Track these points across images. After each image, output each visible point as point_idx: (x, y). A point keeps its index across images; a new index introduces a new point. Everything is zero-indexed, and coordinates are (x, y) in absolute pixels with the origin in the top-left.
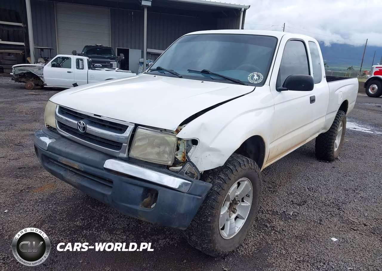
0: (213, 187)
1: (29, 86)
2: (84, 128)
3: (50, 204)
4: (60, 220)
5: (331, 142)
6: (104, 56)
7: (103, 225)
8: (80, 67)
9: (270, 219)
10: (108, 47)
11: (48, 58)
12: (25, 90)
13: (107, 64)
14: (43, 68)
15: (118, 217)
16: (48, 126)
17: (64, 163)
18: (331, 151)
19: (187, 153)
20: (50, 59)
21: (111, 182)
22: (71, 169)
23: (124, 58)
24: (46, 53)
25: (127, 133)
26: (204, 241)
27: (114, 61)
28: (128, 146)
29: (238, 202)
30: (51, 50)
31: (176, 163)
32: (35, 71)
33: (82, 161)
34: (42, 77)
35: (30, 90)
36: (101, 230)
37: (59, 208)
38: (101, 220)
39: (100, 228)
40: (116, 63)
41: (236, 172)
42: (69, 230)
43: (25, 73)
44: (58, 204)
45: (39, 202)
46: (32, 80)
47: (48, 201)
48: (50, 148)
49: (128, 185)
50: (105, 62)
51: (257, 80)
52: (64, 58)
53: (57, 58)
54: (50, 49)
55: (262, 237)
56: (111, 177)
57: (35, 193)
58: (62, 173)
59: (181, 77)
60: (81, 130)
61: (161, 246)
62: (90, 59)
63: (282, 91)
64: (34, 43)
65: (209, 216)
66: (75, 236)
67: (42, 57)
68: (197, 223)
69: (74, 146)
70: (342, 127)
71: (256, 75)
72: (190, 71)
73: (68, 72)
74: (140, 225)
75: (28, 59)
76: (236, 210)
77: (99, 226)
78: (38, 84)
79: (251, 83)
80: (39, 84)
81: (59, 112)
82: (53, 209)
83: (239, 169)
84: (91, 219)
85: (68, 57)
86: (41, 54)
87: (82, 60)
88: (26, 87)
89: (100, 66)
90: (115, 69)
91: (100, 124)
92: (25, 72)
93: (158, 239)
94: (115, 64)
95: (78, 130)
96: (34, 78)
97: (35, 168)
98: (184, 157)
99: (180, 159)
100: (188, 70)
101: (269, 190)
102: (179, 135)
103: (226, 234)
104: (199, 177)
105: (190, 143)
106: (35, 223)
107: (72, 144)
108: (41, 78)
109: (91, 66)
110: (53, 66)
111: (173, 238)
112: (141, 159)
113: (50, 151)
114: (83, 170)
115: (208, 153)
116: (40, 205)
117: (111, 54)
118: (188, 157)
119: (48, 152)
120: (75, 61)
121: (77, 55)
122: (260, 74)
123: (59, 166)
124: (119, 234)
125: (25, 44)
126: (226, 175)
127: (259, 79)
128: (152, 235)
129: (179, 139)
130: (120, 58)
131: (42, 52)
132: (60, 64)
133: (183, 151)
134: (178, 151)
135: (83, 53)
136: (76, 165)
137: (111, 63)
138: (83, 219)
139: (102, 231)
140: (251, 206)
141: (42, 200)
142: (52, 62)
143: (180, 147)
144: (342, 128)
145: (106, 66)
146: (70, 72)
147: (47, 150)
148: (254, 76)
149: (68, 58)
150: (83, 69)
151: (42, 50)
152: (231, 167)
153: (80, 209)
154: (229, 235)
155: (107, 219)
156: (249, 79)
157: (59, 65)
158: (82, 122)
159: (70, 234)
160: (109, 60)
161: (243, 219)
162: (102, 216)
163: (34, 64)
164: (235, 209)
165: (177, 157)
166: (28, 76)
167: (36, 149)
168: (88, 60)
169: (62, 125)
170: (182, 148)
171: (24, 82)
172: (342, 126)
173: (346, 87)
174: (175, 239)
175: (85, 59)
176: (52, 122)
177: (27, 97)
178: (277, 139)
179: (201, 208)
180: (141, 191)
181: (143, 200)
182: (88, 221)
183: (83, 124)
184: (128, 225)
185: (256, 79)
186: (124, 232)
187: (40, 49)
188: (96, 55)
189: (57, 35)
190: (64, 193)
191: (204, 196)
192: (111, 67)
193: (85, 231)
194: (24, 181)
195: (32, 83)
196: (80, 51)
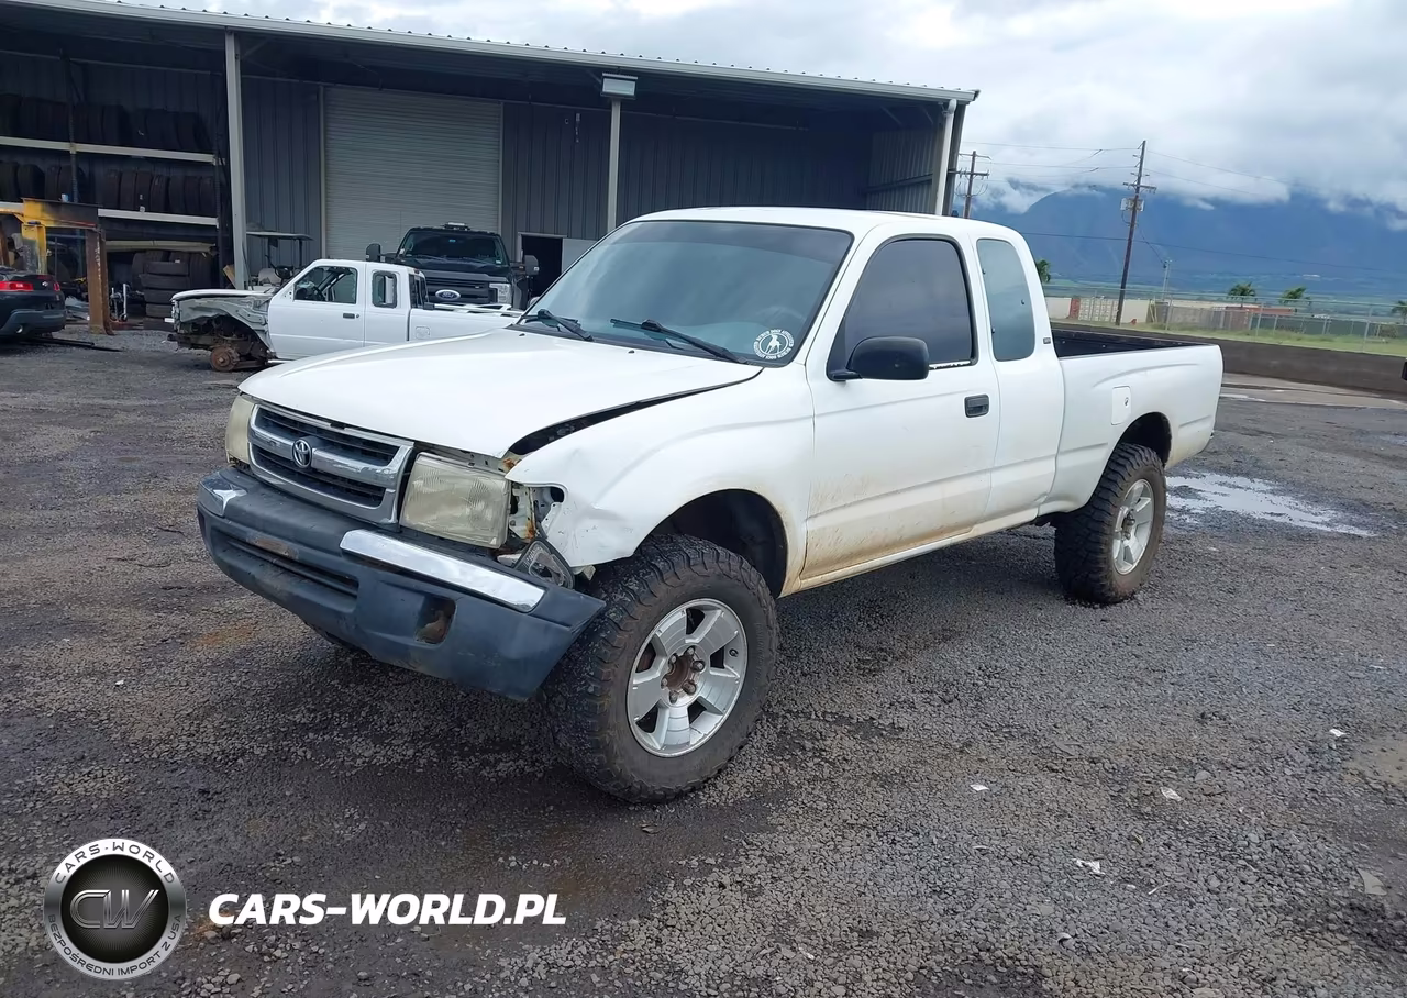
0: (607, 609)
1: (221, 360)
2: (308, 457)
3: (234, 674)
4: (253, 708)
5: (1099, 543)
6: (471, 263)
7: (361, 726)
8: (389, 300)
9: (821, 733)
10: (485, 233)
11: (291, 268)
12: (208, 372)
13: (477, 290)
14: (268, 302)
15: (406, 709)
16: (235, 459)
17: (257, 544)
18: (1101, 569)
19: (539, 520)
20: (296, 272)
21: (354, 583)
22: (274, 561)
23: (536, 269)
24: (285, 254)
25: (396, 464)
26: (582, 744)
27: (505, 279)
28: (397, 494)
29: (700, 665)
30: (301, 243)
31: (512, 544)
32: (242, 313)
33: (298, 537)
34: (263, 331)
35: (221, 374)
36: (353, 735)
37: (255, 683)
38: (359, 714)
39: (351, 731)
40: (508, 285)
41: (675, 579)
42: (272, 730)
43: (210, 319)
44: (255, 674)
45: (208, 667)
46: (233, 341)
47: (231, 665)
48: (233, 511)
49: (391, 589)
50: (471, 284)
51: (775, 351)
52: (335, 272)
53: (312, 271)
54: (300, 239)
55: (777, 770)
56: (356, 570)
57: (199, 648)
58: (254, 570)
59: (589, 339)
60: (300, 462)
61: (500, 774)
62: (421, 274)
63: (848, 381)
64: (249, 218)
65: (592, 680)
66: (285, 743)
67: (271, 266)
68: (565, 698)
69: (287, 505)
70: (1149, 499)
71: (775, 338)
72: (617, 323)
73: (346, 316)
74: (458, 729)
75: (227, 270)
76: (695, 686)
77: (351, 727)
78: (249, 354)
79: (761, 359)
80: (253, 354)
81: (256, 424)
82: (239, 684)
83: (684, 572)
84: (333, 712)
85: (347, 269)
86: (269, 257)
87: (392, 276)
88: (213, 365)
89: (455, 296)
90: (499, 307)
91: (344, 447)
92: (210, 315)
93: (498, 761)
94: (503, 288)
95: (293, 463)
96: (239, 336)
97: (208, 589)
98: (532, 531)
99: (521, 535)
100: (612, 320)
101: (858, 668)
102: (513, 475)
103: (658, 742)
104: (572, 582)
105: (547, 496)
106: (190, 710)
107: (282, 501)
108: (261, 336)
109: (423, 296)
110: (301, 295)
111: (537, 761)
112: (425, 531)
113: (230, 519)
114: (297, 558)
115: (589, 523)
116: (208, 673)
117: (493, 256)
118: (541, 531)
119: (225, 521)
120: (371, 279)
121: (383, 258)
122: (787, 335)
123: (251, 555)
124: (398, 746)
125: (219, 221)
126: (642, 582)
127: (781, 348)
128: (484, 751)
129: (515, 485)
130: (524, 270)
131: (272, 247)
132: (322, 289)
133: (529, 514)
134: (516, 515)
135: (402, 251)
136: (285, 548)
137: (492, 286)
138: (314, 710)
139: (355, 738)
140: (742, 681)
141: (216, 664)
142: (298, 283)
143: (521, 505)
144: (1148, 501)
145: (475, 297)
146: (352, 316)
147: (223, 517)
148: (770, 338)
149: (347, 271)
150: (394, 305)
151: (273, 241)
152: (660, 565)
153: (311, 687)
154: (666, 747)
155: (375, 711)
156: (757, 349)
157: (320, 292)
158: (303, 442)
159: (274, 739)
160: (486, 277)
161: (719, 713)
162: (365, 704)
163: (246, 288)
164: (692, 683)
165: (515, 529)
166: (219, 329)
167: (202, 517)
168: (411, 276)
169: (263, 454)
170: (525, 506)
171: (206, 347)
172: (1151, 493)
173: (1148, 372)
174: (542, 763)
175: (403, 273)
176: (242, 449)
177: (212, 396)
178: (832, 510)
179: (567, 656)
180: (417, 603)
181: (424, 626)
182: (326, 714)
183: (306, 448)
184: (426, 728)
185: (773, 347)
186: (412, 741)
187: (267, 240)
188: (444, 261)
189: (326, 193)
190: (275, 649)
191: (578, 626)
192: (488, 299)
193: (311, 735)
194: (175, 618)
195: (232, 351)
196: (391, 245)
